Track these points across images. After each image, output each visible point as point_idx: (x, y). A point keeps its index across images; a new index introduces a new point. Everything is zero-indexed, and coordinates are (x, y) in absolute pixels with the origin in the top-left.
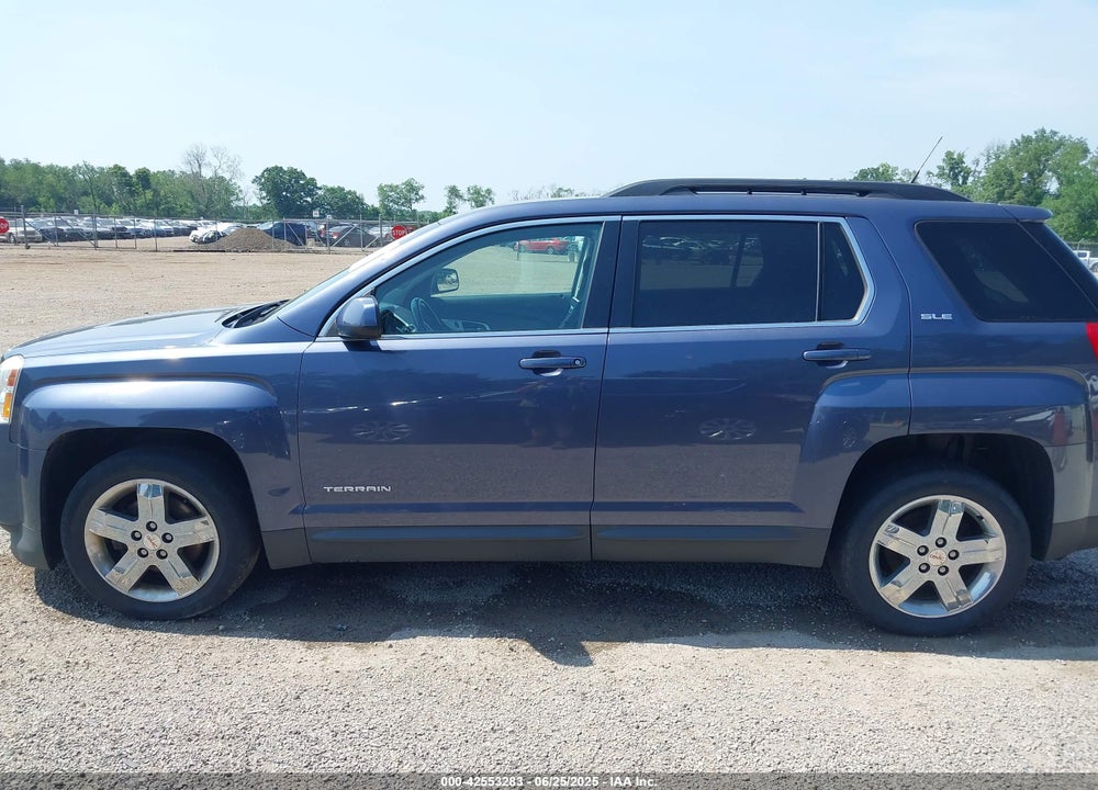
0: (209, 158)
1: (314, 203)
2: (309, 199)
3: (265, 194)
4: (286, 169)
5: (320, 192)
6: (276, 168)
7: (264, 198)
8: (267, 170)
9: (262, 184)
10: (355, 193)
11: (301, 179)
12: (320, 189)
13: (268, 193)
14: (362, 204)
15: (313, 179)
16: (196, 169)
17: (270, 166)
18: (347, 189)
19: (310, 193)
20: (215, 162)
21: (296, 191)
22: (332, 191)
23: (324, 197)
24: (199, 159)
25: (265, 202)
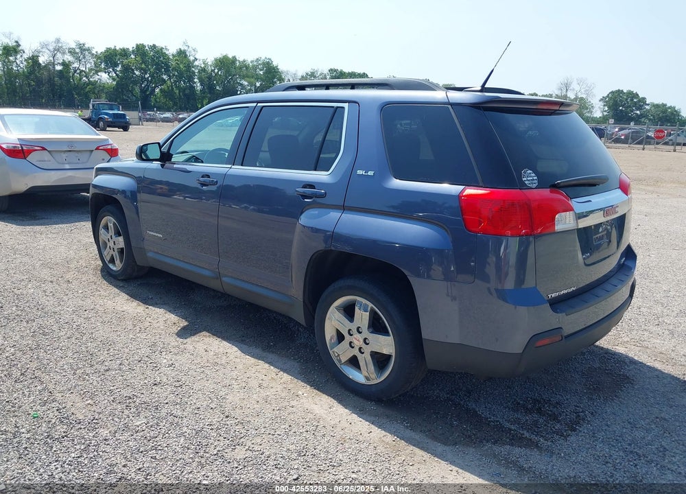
0: (575, 86)
1: (641, 115)
2: (638, 112)
3: (606, 109)
4: (625, 91)
5: (647, 107)
6: (619, 90)
7: (606, 111)
8: (612, 92)
9: (606, 102)
10: (674, 108)
11: (636, 98)
12: (648, 105)
13: (609, 107)
14: (679, 116)
15: (644, 98)
16: (564, 93)
17: (614, 90)
18: (669, 105)
19: (640, 108)
20: (577, 88)
21: (630, 106)
22: (657, 106)
23: (648, 111)
24: (567, 86)
25: (605, 113)
